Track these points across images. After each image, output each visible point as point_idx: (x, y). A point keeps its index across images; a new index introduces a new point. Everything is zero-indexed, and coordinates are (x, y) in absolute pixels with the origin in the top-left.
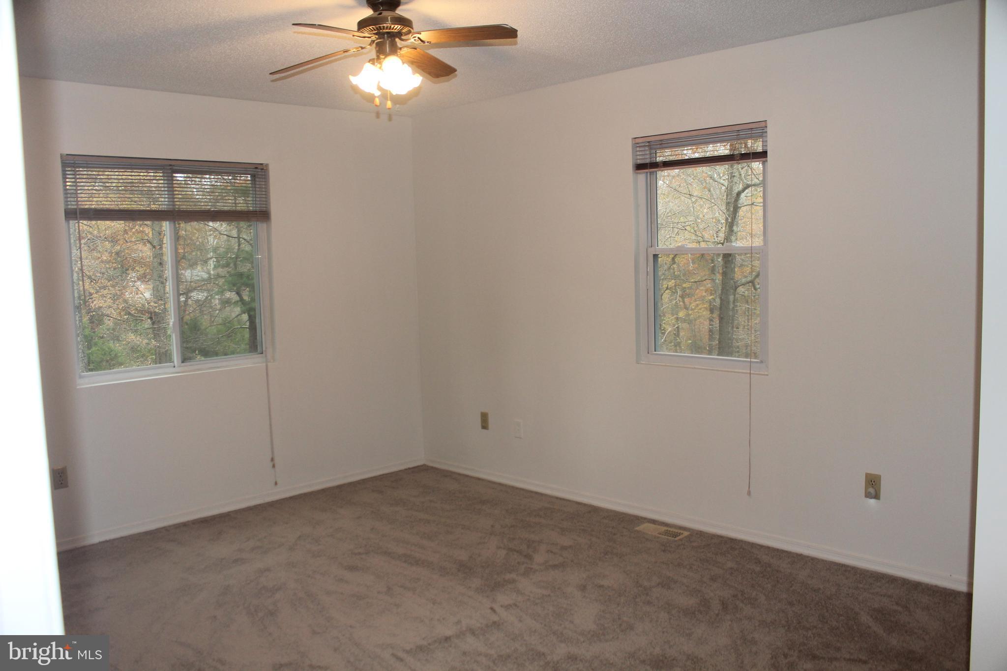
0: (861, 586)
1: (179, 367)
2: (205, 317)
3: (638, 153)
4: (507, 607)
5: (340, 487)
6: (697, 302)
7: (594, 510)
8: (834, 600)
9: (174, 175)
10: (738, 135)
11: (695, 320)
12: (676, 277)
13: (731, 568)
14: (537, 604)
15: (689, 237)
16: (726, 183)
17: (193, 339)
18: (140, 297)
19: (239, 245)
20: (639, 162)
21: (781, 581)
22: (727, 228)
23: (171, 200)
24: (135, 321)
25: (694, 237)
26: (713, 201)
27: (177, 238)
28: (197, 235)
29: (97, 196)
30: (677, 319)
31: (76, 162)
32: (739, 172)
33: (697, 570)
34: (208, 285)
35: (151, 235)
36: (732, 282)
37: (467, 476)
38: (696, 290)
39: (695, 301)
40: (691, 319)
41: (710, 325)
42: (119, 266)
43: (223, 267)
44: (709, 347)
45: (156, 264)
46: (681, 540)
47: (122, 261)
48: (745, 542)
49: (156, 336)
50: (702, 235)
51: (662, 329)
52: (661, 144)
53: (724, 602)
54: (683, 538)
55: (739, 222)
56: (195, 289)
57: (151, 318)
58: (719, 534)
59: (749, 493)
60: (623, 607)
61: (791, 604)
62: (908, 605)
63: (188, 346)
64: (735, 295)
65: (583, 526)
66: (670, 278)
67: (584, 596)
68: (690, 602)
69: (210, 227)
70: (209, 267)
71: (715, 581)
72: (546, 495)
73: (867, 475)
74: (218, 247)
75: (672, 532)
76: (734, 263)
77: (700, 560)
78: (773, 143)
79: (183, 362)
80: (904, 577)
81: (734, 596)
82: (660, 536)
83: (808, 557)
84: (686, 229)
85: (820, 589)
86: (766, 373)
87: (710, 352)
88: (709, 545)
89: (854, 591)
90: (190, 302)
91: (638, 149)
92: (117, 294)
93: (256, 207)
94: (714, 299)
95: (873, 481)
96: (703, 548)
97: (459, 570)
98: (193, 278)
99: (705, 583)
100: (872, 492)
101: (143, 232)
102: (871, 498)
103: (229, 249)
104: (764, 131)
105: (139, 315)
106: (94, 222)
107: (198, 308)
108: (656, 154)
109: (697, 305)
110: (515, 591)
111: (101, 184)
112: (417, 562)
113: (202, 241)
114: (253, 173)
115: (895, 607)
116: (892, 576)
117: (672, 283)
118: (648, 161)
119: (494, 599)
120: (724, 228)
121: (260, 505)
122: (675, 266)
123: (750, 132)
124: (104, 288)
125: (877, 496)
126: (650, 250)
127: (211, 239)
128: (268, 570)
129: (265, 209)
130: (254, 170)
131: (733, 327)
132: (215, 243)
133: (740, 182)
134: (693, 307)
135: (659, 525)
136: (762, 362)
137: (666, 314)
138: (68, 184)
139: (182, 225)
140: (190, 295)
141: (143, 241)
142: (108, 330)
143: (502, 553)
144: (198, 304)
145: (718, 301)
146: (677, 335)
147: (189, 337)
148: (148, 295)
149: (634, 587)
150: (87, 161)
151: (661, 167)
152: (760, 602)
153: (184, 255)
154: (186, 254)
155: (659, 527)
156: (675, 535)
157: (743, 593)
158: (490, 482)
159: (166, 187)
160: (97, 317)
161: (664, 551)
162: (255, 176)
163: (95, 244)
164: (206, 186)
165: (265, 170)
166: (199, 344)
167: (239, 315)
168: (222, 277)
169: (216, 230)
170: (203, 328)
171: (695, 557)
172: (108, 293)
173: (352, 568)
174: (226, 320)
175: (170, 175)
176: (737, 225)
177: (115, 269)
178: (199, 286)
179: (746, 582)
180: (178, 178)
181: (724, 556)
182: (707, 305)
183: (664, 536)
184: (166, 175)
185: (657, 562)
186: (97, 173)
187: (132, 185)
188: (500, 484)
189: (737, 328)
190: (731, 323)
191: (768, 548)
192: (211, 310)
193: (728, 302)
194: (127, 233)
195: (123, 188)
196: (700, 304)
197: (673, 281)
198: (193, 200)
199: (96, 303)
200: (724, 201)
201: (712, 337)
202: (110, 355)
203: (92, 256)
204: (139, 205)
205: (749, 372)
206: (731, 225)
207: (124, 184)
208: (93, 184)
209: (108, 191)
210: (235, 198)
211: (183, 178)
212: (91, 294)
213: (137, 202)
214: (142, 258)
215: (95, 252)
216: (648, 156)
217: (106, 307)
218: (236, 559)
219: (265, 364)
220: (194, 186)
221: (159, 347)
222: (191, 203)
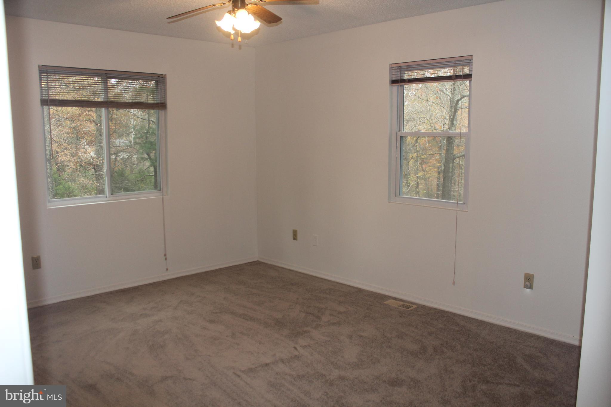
0: (519, 341)
1: (109, 197)
2: (128, 168)
3: (393, 73)
4: (304, 347)
5: (206, 273)
6: (430, 168)
7: (360, 291)
8: (502, 348)
9: (108, 80)
10: (455, 64)
11: (429, 178)
12: (417, 152)
13: (441, 328)
14: (322, 346)
15: (426, 127)
16: (450, 95)
17: (120, 181)
18: (88, 156)
19: (149, 125)
20: (394, 79)
21: (471, 336)
22: (450, 122)
23: (106, 95)
24: (84, 170)
25: (429, 127)
26: (442, 105)
27: (110, 119)
28: (123, 118)
29: (62, 91)
30: (418, 177)
31: (48, 70)
32: (459, 88)
33: (420, 328)
34: (130, 149)
35: (95, 118)
36: (452, 155)
37: (283, 268)
38: (430, 160)
39: (429, 167)
40: (426, 177)
41: (438, 182)
42: (75, 136)
43: (139, 138)
44: (436, 195)
45: (98, 135)
46: (411, 310)
47: (77, 133)
48: (450, 312)
49: (97, 179)
50: (434, 126)
51: (408, 183)
52: (407, 68)
53: (436, 348)
54: (412, 309)
55: (458, 118)
56: (121, 151)
57: (94, 168)
58: (435, 308)
59: (454, 283)
60: (374, 349)
61: (475, 350)
62: (546, 353)
63: (116, 186)
64: (453, 164)
65: (353, 300)
66: (414, 152)
67: (351, 342)
68: (415, 347)
69: (132, 114)
70: (130, 138)
71: (431, 335)
72: (331, 281)
73: (526, 274)
74: (136, 126)
75: (406, 305)
76: (453, 144)
77: (423, 322)
78: (476, 70)
79: (112, 194)
80: (545, 337)
81: (441, 345)
82: (399, 307)
83: (488, 323)
84: (424, 122)
85: (494, 342)
86: (467, 210)
87: (437, 198)
88: (428, 314)
89: (514, 344)
90: (118, 159)
91: (393, 71)
92: (73, 152)
93: (158, 101)
94: (441, 166)
95: (529, 278)
96: (425, 316)
97: (276, 325)
98: (121, 145)
99: (425, 336)
100: (528, 285)
101: (90, 115)
102: (527, 288)
103: (143, 127)
104: (471, 61)
105: (87, 166)
106: (60, 108)
107: (123, 163)
108: (404, 74)
109: (430, 169)
110: (309, 338)
111: (64, 84)
112: (252, 319)
113: (127, 122)
114: (157, 79)
115: (539, 354)
116: (538, 335)
117: (415, 155)
118: (399, 78)
119: (296, 342)
120: (448, 122)
121: (157, 282)
122: (417, 144)
123: (462, 62)
124: (66, 149)
125: (531, 287)
126: (399, 133)
127: (132, 121)
128: (161, 321)
129: (163, 102)
130: (157, 78)
131: (451, 183)
132: (134, 123)
133: (459, 94)
134: (428, 171)
135: (398, 301)
136: (465, 204)
137: (411, 174)
138: (43, 83)
139: (114, 111)
140: (118, 155)
141: (91, 121)
142: (68, 175)
143: (303, 315)
144: (123, 161)
145: (443, 167)
146: (417, 187)
147: (118, 180)
148: (92, 154)
149: (382, 337)
150: (54, 70)
151: (407, 83)
152: (457, 348)
153: (115, 130)
154: (116, 130)
155: (398, 302)
156: (408, 307)
157: (447, 343)
158: (297, 272)
159: (103, 87)
160: (61, 167)
161: (401, 317)
162: (157, 82)
163: (61, 122)
164: (130, 88)
165: (164, 78)
166: (124, 185)
167: (149, 167)
168: (138, 144)
169: (135, 115)
170: (127, 175)
171: (419, 320)
172: (68, 152)
173: (211, 322)
174: (140, 170)
175: (105, 80)
176: (456, 121)
177: (73, 138)
178: (124, 149)
179: (449, 337)
180: (112, 82)
181: (437, 320)
182: (436, 170)
183: (401, 308)
184: (103, 79)
185: (396, 323)
186: (62, 77)
187: (83, 85)
188: (303, 274)
189: (454, 184)
190: (449, 182)
191: (464, 317)
192: (131, 164)
193: (449, 168)
194: (80, 116)
195: (78, 87)
196: (432, 168)
197: (416, 154)
198: (121, 96)
199: (61, 158)
200: (449, 105)
201: (439, 189)
202: (69, 190)
203: (58, 129)
204: (88, 98)
205: (456, 209)
206: (452, 120)
207: (79, 85)
208: (60, 84)
209: (69, 89)
210: (147, 94)
211: (115, 82)
212: (58, 152)
213: (87, 96)
214: (89, 132)
215: (60, 127)
216: (399, 76)
217: (67, 161)
218: (141, 314)
219: (161, 197)
220: (122, 87)
221: (99, 186)
222: (119, 98)
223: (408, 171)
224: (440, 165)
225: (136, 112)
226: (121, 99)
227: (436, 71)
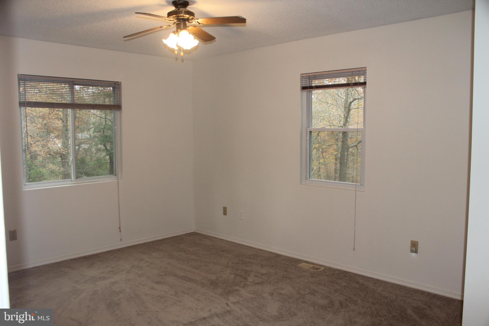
0: (408, 295)
1: (74, 181)
2: (88, 157)
3: (303, 81)
4: (234, 303)
5: (153, 242)
7: (278, 256)
8: (394, 302)
9: (74, 86)
10: (352, 74)
11: (328, 164)
12: (319, 143)
13: (345, 286)
14: (249, 302)
15: (326, 123)
16: (344, 98)
17: (82, 167)
18: (56, 146)
19: (106, 122)
20: (304, 86)
21: (369, 292)
22: (345, 119)
23: (72, 98)
24: (53, 158)
25: (328, 124)
26: (338, 106)
27: (75, 118)
28: (85, 117)
29: (36, 95)
30: (319, 163)
31: (25, 78)
32: (351, 92)
33: (328, 286)
34: (90, 141)
35: (62, 116)
36: (346, 145)
37: (216, 238)
38: (329, 149)
39: (328, 154)
40: (326, 163)
41: (335, 166)
42: (46, 131)
43: (98, 132)
44: (334, 177)
45: (64, 130)
46: (320, 271)
47: (47, 128)
48: (352, 273)
49: (63, 166)
50: (332, 123)
51: (313, 167)
52: (314, 77)
53: (341, 302)
54: (321, 271)
55: (351, 116)
56: (83, 143)
57: (61, 157)
58: (339, 269)
59: (354, 249)
60: (292, 304)
61: (374, 304)
62: (430, 305)
63: (79, 171)
64: (348, 152)
65: (272, 264)
66: (317, 143)
67: (272, 298)
68: (324, 302)
69: (92, 113)
70: (90, 132)
71: (337, 292)
72: (254, 248)
73: (412, 241)
74: (95, 123)
75: (316, 267)
76: (348, 136)
77: (330, 281)
78: (370, 78)
79: (76, 179)
80: (428, 292)
81: (346, 300)
82: (310, 269)
83: (382, 281)
84: (324, 120)
85: (388, 297)
86: (363, 190)
87: (335, 180)
88: (334, 274)
89: (404, 298)
90: (81, 149)
91: (303, 79)
92: (44, 144)
93: (115, 103)
95: (414, 244)
96: (331, 276)
97: (211, 285)
98: (83, 138)
99: (332, 293)
100: (414, 250)
101: (58, 114)
102: (413, 253)
103: (101, 124)
104: (365, 72)
105: (55, 155)
106: (33, 109)
107: (84, 152)
108: (312, 82)
109: (329, 156)
110: (238, 295)
111: (37, 90)
112: (191, 280)
113: (88, 119)
115: (424, 306)
116: (423, 291)
118: (308, 85)
119: (228, 299)
120: (343, 120)
121: (113, 250)
122: (319, 137)
123: (358, 73)
124: (38, 141)
125: (416, 252)
126: (308, 129)
127: (92, 119)
128: (116, 283)
129: (119, 104)
130: (114, 85)
131: (346, 168)
132: (94, 120)
133: (351, 97)
134: (327, 158)
135: (309, 264)
136: (362, 185)
137: (315, 160)
138: (21, 89)
139: (78, 111)
140: (80, 146)
141: (58, 119)
142: (39, 162)
143: (232, 276)
145: (339, 155)
146: (319, 171)
147: (80, 166)
148: (60, 145)
149: (297, 294)
150: (31, 78)
151: (315, 89)
152: (359, 303)
154: (79, 126)
156: (317, 269)
157: (350, 298)
158: (227, 241)
159: (70, 92)
160: (34, 156)
161: (312, 277)
162: (114, 88)
163: (34, 119)
164: (90, 92)
165: (120, 85)
166: (85, 170)
167: (105, 156)
168: (97, 137)
169: (94, 114)
170: (87, 162)
171: (327, 280)
172: (40, 144)
173: (158, 283)
174: (98, 158)
175: (72, 86)
176: (350, 118)
177: (44, 132)
178: (85, 142)
179: (352, 293)
180: (76, 88)
181: (341, 280)
182: (334, 157)
183: (311, 269)
184: (70, 86)
185: (308, 282)
186: (36, 84)
187: (53, 90)
188: (232, 242)
189: (348, 168)
190: (345, 166)
191: (363, 276)
192: (91, 153)
193: (344, 156)
194: (50, 115)
195: (48, 92)
196: (331, 156)
197: (318, 145)
198: (83, 99)
199: (34, 149)
200: (344, 106)
201: (336, 172)
202: (40, 174)
203: (32, 125)
204: (57, 101)
205: (355, 190)
206: (346, 118)
207: (49, 90)
208: (34, 89)
209: (41, 93)
210: (104, 98)
211: (79, 88)
212: (31, 144)
213: (56, 99)
214: (57, 127)
215: (34, 123)
216: (308, 83)
217: (39, 151)
218: (100, 277)
219: (117, 181)
220: (84, 92)
221: (64, 171)
222: (82, 100)
223: (312, 158)
224: (337, 154)
225: (95, 112)
226: (83, 102)
227: (334, 80)
